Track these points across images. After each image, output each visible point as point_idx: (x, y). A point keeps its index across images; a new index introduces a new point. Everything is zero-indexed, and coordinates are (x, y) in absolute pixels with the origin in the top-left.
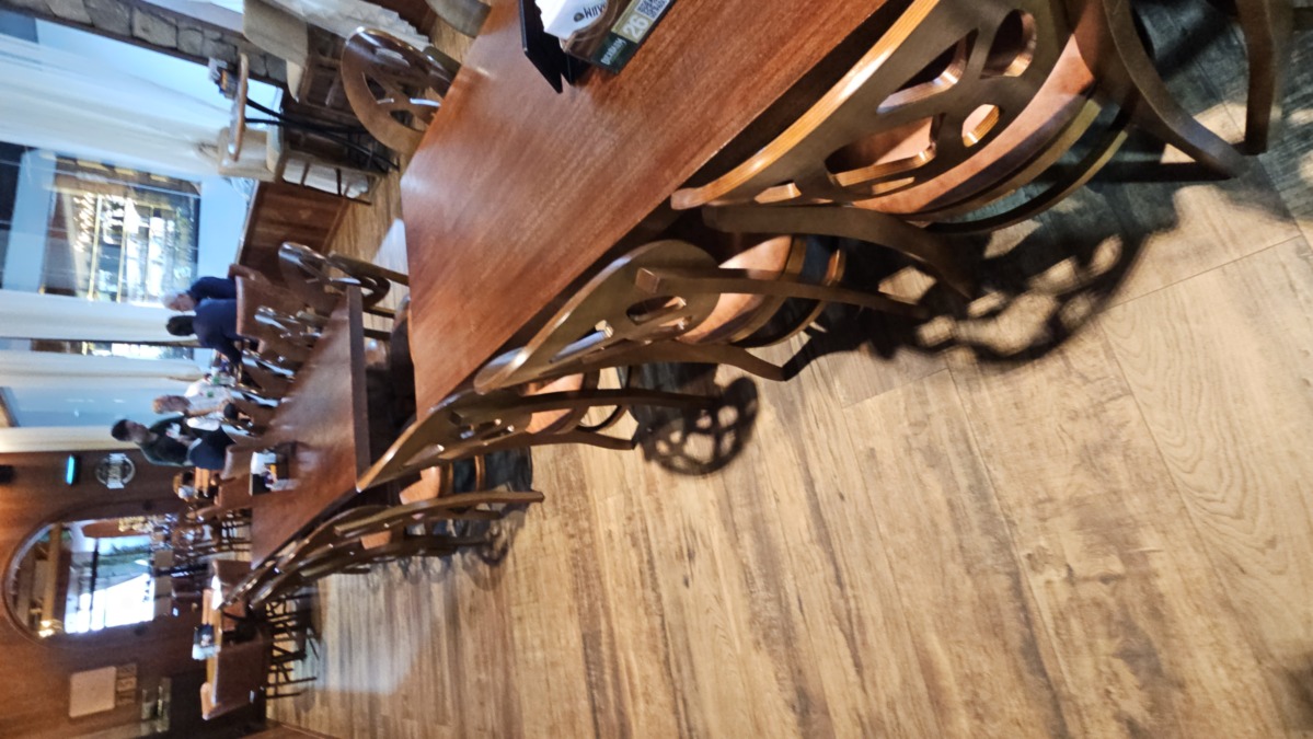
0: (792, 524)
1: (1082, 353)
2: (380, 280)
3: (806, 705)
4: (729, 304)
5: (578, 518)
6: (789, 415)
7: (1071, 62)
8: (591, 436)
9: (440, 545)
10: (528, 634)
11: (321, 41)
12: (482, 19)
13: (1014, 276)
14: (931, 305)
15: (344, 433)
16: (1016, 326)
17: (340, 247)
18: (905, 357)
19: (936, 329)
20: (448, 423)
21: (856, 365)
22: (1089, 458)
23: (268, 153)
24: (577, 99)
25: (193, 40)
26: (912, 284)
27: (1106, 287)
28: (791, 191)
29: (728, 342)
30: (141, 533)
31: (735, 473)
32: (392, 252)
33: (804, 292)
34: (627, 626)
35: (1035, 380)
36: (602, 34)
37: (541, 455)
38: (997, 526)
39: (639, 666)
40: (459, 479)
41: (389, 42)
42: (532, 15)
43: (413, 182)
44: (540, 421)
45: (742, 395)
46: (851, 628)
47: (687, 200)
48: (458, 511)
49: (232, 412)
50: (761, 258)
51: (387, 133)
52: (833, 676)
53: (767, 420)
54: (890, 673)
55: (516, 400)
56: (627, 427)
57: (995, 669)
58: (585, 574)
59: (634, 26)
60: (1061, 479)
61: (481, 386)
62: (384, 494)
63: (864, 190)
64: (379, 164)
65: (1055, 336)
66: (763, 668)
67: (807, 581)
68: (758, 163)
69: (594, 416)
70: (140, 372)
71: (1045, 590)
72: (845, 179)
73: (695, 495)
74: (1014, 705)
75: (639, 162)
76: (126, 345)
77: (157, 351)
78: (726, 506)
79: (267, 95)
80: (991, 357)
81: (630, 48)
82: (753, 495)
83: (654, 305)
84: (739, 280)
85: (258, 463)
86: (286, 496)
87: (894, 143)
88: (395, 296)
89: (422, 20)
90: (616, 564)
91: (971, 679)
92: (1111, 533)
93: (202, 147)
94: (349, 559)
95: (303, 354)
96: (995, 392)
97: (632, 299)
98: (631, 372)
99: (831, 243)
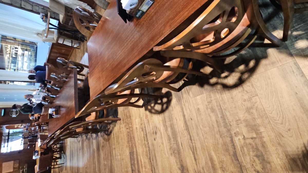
0: (180, 125)
1: (246, 86)
2: (81, 67)
3: (183, 169)
4: (166, 74)
5: (129, 125)
6: (179, 100)
7: (245, 19)
8: (133, 105)
9: (95, 131)
10: (116, 152)
11: (68, 10)
12: (108, 5)
13: (231, 68)
14: (212, 75)
15: (72, 103)
16: (232, 80)
17: (72, 59)
18: (206, 87)
19: (213, 80)
20: (98, 101)
21: (195, 88)
22: (248, 110)
23: (54, 36)
24: (130, 25)
25: (36, 8)
26: (208, 70)
27: (252, 71)
28: (182, 47)
29: (165, 83)
30: (21, 128)
31: (167, 113)
32: (85, 60)
33: (183, 71)
34: (140, 150)
35: (236, 92)
36: (136, 10)
37: (120, 109)
38: (227, 126)
39: (143, 160)
40: (100, 115)
41: (85, 10)
42: (120, 5)
43: (90, 44)
44: (120, 101)
45: (168, 95)
46: (194, 150)
47: (157, 49)
48: (100, 122)
49: (44, 99)
50: (173, 63)
51: (84, 32)
52: (189, 162)
53: (174, 101)
54: (203, 161)
55: (115, 96)
56: (141, 102)
57: (227, 159)
58: (130, 138)
59: (144, 8)
60: (242, 115)
61: (106, 93)
62: (82, 119)
63: (198, 48)
64: (82, 39)
65: (240, 82)
66: (173, 160)
67: (183, 139)
68: (174, 41)
69: (133, 100)
70: (21, 89)
71: (238, 141)
72: (194, 45)
73: (157, 119)
74: (231, 168)
75: (145, 40)
76: (18, 82)
77: (26, 83)
78: (164, 121)
79: (55, 22)
80: (226, 87)
81: (143, 13)
82: (171, 119)
83: (148, 74)
84: (168, 68)
85: (50, 111)
86: (57, 119)
87: (204, 37)
88: (85, 71)
89: (93, 5)
90: (138, 135)
91: (221, 162)
92: (253, 128)
93: (38, 34)
94: (73, 134)
95: (62, 84)
96: (227, 95)
97: (143, 72)
98: (142, 90)
99: (189, 60)
